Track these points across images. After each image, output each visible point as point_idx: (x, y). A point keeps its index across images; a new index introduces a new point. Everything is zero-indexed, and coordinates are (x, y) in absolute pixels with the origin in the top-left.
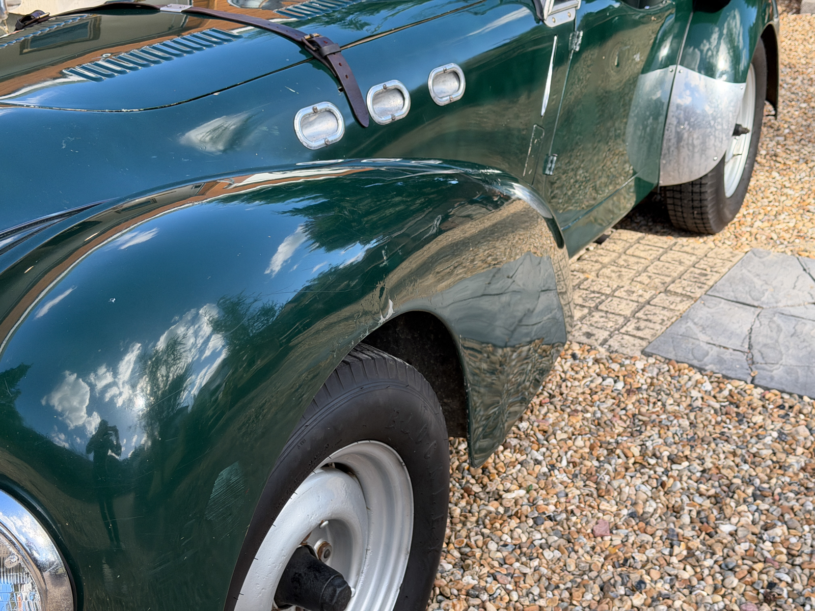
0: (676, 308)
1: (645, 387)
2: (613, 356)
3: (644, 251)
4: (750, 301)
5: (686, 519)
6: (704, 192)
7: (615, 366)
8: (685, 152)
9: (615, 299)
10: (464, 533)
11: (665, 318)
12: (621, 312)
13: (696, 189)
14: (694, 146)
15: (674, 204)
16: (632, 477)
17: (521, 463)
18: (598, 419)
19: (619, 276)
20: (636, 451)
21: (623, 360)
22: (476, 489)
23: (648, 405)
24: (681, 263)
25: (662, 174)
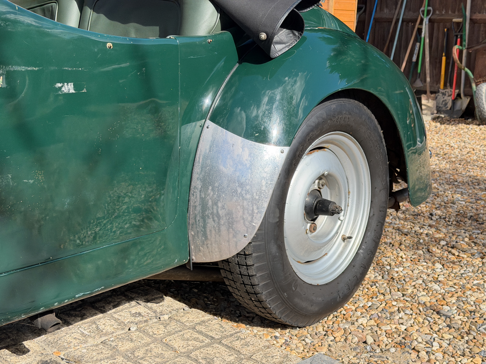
6: (252, 276)
8: (210, 223)
14: (219, 217)
15: (231, 286)
25: (192, 247)
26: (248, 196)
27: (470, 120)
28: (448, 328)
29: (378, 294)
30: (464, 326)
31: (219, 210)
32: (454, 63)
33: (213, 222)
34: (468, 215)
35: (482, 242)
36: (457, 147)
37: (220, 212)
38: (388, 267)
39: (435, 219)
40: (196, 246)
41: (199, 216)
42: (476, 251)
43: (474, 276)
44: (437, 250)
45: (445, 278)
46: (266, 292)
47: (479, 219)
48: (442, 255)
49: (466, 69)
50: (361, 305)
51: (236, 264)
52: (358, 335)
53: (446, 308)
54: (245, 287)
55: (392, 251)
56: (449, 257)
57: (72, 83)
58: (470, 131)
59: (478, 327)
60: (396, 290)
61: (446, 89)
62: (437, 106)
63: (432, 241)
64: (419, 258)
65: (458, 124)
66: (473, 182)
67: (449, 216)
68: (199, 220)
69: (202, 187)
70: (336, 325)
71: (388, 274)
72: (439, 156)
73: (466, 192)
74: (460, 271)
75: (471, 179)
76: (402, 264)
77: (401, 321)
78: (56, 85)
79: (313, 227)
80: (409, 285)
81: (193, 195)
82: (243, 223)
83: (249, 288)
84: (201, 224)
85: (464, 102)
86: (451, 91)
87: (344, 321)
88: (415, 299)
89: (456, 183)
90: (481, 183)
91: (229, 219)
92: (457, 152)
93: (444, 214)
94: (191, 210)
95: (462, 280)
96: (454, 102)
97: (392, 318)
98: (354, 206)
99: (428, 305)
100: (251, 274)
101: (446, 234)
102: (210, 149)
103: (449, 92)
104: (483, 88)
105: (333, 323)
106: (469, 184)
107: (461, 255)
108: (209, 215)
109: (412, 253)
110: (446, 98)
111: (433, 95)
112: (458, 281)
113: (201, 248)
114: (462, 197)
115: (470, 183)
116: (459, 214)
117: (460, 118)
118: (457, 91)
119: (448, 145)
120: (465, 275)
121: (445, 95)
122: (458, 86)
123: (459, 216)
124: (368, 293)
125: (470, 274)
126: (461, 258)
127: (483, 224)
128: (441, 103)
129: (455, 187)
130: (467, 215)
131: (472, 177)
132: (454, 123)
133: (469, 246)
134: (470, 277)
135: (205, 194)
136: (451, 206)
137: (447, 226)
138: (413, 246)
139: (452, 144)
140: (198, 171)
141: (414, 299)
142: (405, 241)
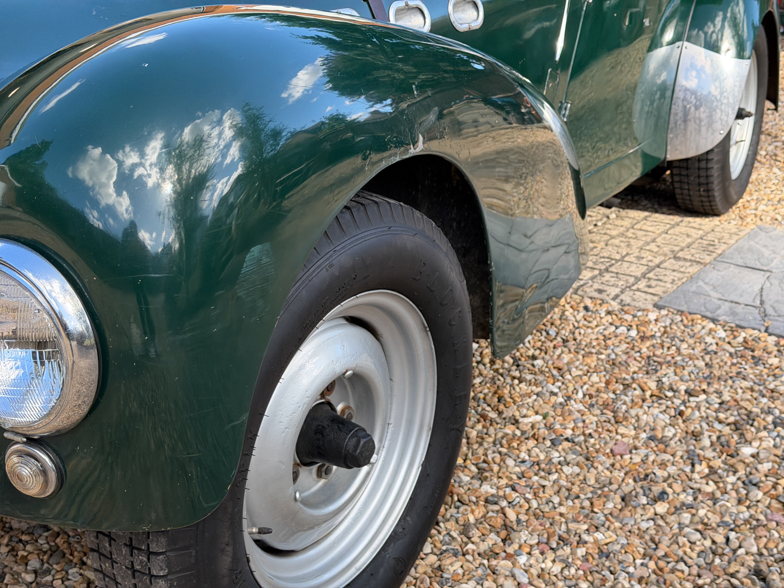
0: (687, 271)
1: (658, 334)
2: (626, 308)
3: (652, 226)
4: (759, 266)
5: (706, 442)
6: (710, 168)
7: (629, 317)
8: (692, 126)
9: (624, 263)
10: (481, 451)
11: (676, 279)
12: (631, 274)
13: (703, 165)
14: (700, 120)
15: (680, 182)
16: (649, 407)
17: (537, 395)
18: (613, 360)
19: (628, 246)
20: (653, 385)
21: (636, 312)
22: (493, 415)
23: (663, 349)
24: (688, 236)
25: (670, 147)
31: (701, 114)
33: (694, 125)
40: (674, 147)
41: (680, 121)
68: (680, 124)
70: (743, 213)
81: (675, 104)
82: (720, 123)
84: (681, 127)
91: (709, 121)
94: (672, 117)
108: (691, 119)
113: (678, 147)
135: (687, 103)
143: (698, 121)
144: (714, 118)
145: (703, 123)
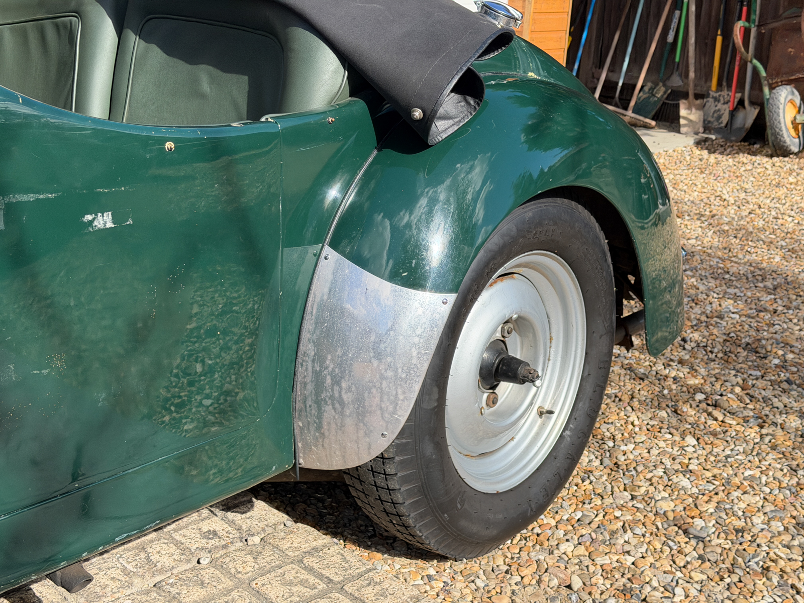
6: (394, 490)
8: (329, 412)
25: (300, 445)
26: (390, 374)
27: (757, 146)
28: (700, 561)
29: (593, 496)
30: (726, 557)
31: (343, 392)
32: (735, 49)
33: (333, 411)
34: (743, 341)
35: (763, 396)
36: (733, 202)
37: (345, 397)
38: (611, 444)
39: (690, 349)
40: (306, 445)
41: (310, 399)
42: (751, 414)
43: (746, 462)
44: (690, 410)
45: (699, 464)
46: (416, 513)
47: (759, 350)
48: (696, 419)
49: (755, 61)
50: (565, 518)
51: (368, 470)
52: (558, 574)
53: (699, 523)
54: (383, 504)
55: (618, 411)
56: (709, 424)
57: (110, 213)
58: (756, 167)
59: (746, 561)
60: (622, 488)
61: (721, 91)
62: (704, 121)
63: (683, 392)
64: (661, 425)
65: (738, 153)
66: (755, 274)
67: (712, 344)
68: (310, 406)
69: (315, 354)
70: (524, 554)
71: (610, 456)
72: (703, 219)
73: (742, 295)
74: (723, 451)
75: (752, 269)
76: (634, 438)
77: (627, 548)
78: (84, 218)
79: (491, 400)
80: (642, 478)
81: (302, 365)
82: (380, 415)
83: (388, 506)
84: (313, 411)
85: (750, 115)
86: (728, 95)
87: (538, 547)
88: (651, 505)
89: (727, 276)
90: (768, 277)
91: (358, 408)
92: (732, 211)
93: (705, 340)
94: (298, 389)
95: (726, 469)
96: (733, 114)
97: (613, 542)
98: (559, 359)
99: (671, 516)
100: (391, 487)
101: (705, 378)
102: (329, 293)
103: (726, 96)
104: (780, 95)
105: (520, 551)
106: (747, 278)
107: (726, 421)
108: (327, 399)
109: (650, 416)
110: (720, 106)
111: (698, 102)
112: (720, 471)
113: (313, 447)
114: (736, 304)
115: (750, 276)
116: (728, 338)
117: (741, 142)
118: (739, 95)
119: (719, 198)
120: (733, 459)
121: (719, 101)
122: (741, 87)
123: (728, 344)
124: (577, 495)
125: (739, 457)
126: (727, 425)
127: (765, 358)
128: (711, 114)
129: (726, 284)
130: (741, 340)
131: (754, 265)
132: (730, 152)
133: (741, 402)
134: (740, 462)
135: (321, 366)
136: (717, 323)
137: (708, 361)
138: (651, 402)
139: (726, 196)
140: (311, 327)
141: (648, 505)
142: (639, 390)
143: (337, 406)
144: (367, 404)
145: (347, 412)
